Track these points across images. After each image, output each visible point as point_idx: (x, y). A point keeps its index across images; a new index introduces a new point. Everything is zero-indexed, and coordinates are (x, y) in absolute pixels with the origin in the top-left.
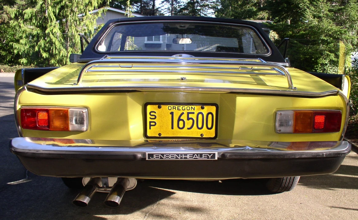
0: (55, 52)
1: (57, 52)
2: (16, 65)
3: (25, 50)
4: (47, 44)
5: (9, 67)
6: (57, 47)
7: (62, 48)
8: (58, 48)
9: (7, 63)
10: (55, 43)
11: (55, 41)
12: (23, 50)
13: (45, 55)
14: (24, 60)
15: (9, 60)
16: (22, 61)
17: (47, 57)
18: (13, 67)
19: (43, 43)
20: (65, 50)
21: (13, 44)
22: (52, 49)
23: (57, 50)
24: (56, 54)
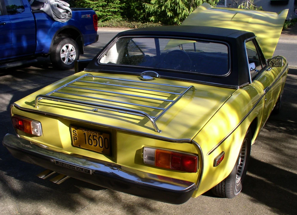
0: (179, 11)
1: (180, 11)
2: (147, 23)
3: (154, 9)
4: (173, 4)
5: (141, 24)
6: (180, 6)
7: (185, 8)
8: (181, 8)
9: (140, 20)
10: (179, 3)
11: (179, 1)
12: (153, 9)
13: (169, 14)
14: (152, 18)
15: (142, 17)
16: (151, 19)
17: (171, 15)
18: (144, 24)
19: (170, 3)
20: (187, 10)
21: (145, 4)
22: (176, 8)
23: (180, 9)
24: (179, 13)
